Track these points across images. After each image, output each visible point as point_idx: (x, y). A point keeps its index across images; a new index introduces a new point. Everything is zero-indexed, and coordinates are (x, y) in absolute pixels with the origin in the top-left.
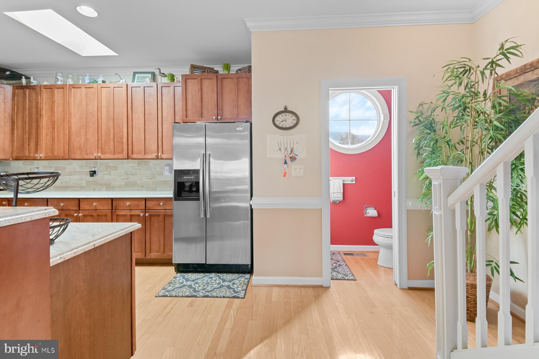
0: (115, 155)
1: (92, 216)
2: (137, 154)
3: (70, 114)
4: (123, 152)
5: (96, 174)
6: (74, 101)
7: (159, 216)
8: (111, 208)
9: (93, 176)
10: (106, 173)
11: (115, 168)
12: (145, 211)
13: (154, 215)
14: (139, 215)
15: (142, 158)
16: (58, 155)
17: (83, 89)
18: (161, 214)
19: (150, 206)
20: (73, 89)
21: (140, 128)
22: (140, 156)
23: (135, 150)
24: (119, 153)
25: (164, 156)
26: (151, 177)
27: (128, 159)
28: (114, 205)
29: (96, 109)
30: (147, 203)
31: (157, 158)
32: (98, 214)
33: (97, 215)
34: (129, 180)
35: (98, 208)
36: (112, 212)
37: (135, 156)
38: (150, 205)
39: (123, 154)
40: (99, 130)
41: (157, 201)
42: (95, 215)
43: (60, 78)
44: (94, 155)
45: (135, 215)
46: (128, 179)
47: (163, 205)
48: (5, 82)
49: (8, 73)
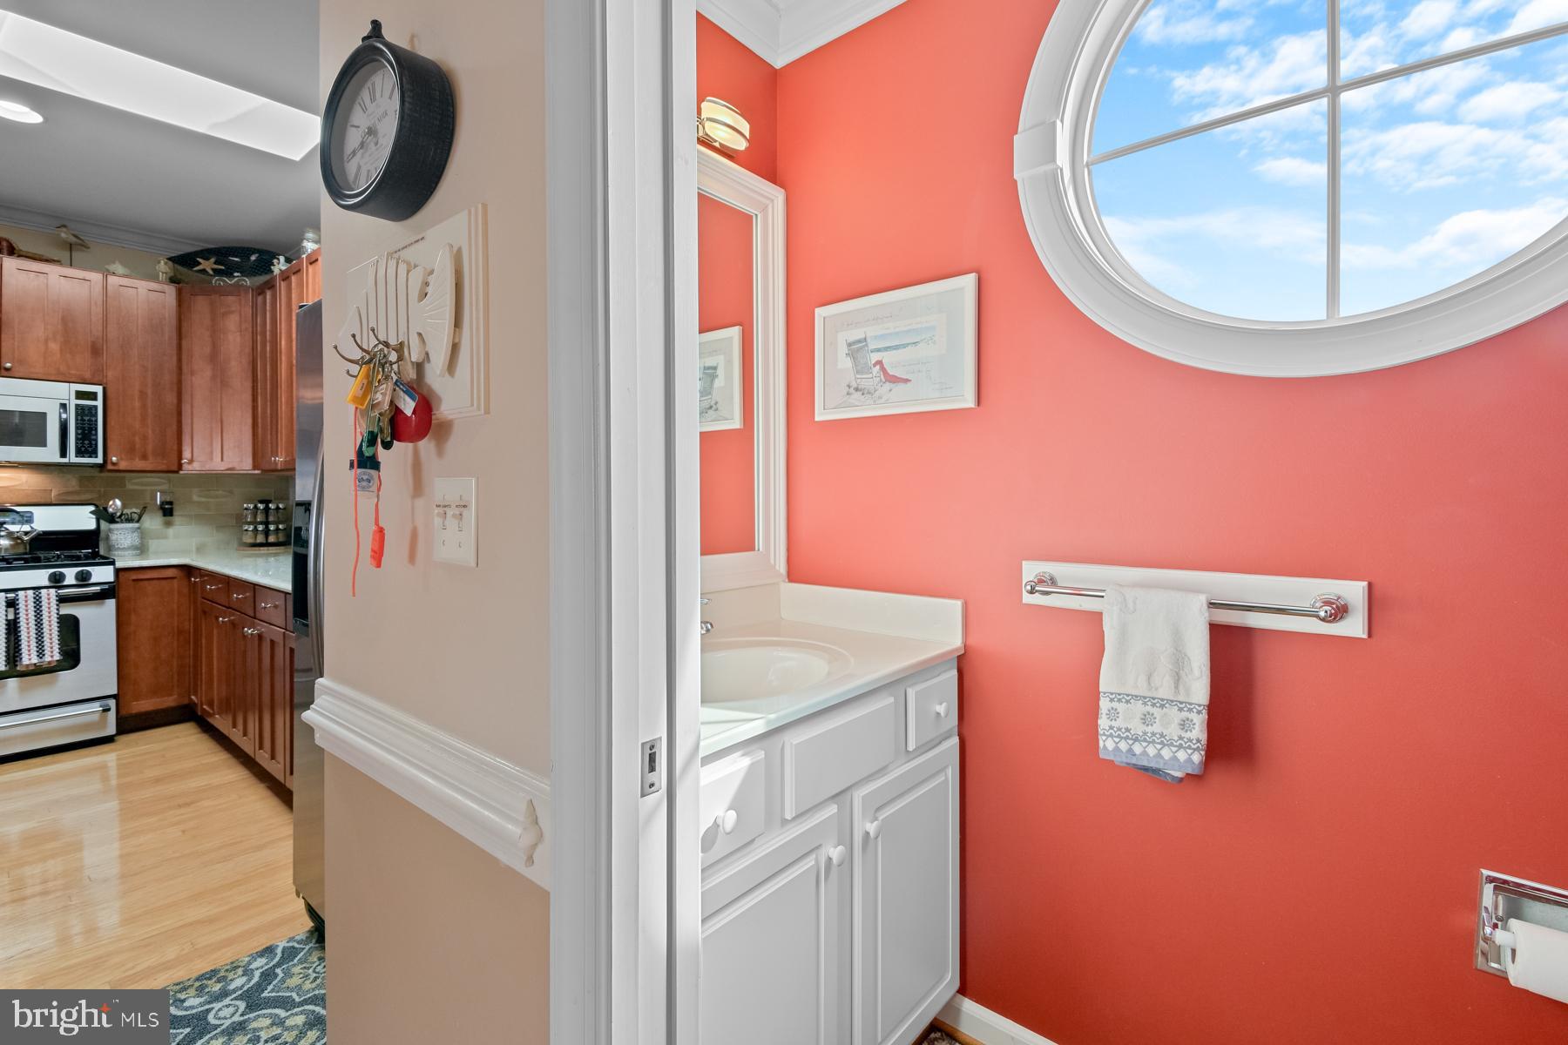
48: (248, 281)
49: (253, 258)
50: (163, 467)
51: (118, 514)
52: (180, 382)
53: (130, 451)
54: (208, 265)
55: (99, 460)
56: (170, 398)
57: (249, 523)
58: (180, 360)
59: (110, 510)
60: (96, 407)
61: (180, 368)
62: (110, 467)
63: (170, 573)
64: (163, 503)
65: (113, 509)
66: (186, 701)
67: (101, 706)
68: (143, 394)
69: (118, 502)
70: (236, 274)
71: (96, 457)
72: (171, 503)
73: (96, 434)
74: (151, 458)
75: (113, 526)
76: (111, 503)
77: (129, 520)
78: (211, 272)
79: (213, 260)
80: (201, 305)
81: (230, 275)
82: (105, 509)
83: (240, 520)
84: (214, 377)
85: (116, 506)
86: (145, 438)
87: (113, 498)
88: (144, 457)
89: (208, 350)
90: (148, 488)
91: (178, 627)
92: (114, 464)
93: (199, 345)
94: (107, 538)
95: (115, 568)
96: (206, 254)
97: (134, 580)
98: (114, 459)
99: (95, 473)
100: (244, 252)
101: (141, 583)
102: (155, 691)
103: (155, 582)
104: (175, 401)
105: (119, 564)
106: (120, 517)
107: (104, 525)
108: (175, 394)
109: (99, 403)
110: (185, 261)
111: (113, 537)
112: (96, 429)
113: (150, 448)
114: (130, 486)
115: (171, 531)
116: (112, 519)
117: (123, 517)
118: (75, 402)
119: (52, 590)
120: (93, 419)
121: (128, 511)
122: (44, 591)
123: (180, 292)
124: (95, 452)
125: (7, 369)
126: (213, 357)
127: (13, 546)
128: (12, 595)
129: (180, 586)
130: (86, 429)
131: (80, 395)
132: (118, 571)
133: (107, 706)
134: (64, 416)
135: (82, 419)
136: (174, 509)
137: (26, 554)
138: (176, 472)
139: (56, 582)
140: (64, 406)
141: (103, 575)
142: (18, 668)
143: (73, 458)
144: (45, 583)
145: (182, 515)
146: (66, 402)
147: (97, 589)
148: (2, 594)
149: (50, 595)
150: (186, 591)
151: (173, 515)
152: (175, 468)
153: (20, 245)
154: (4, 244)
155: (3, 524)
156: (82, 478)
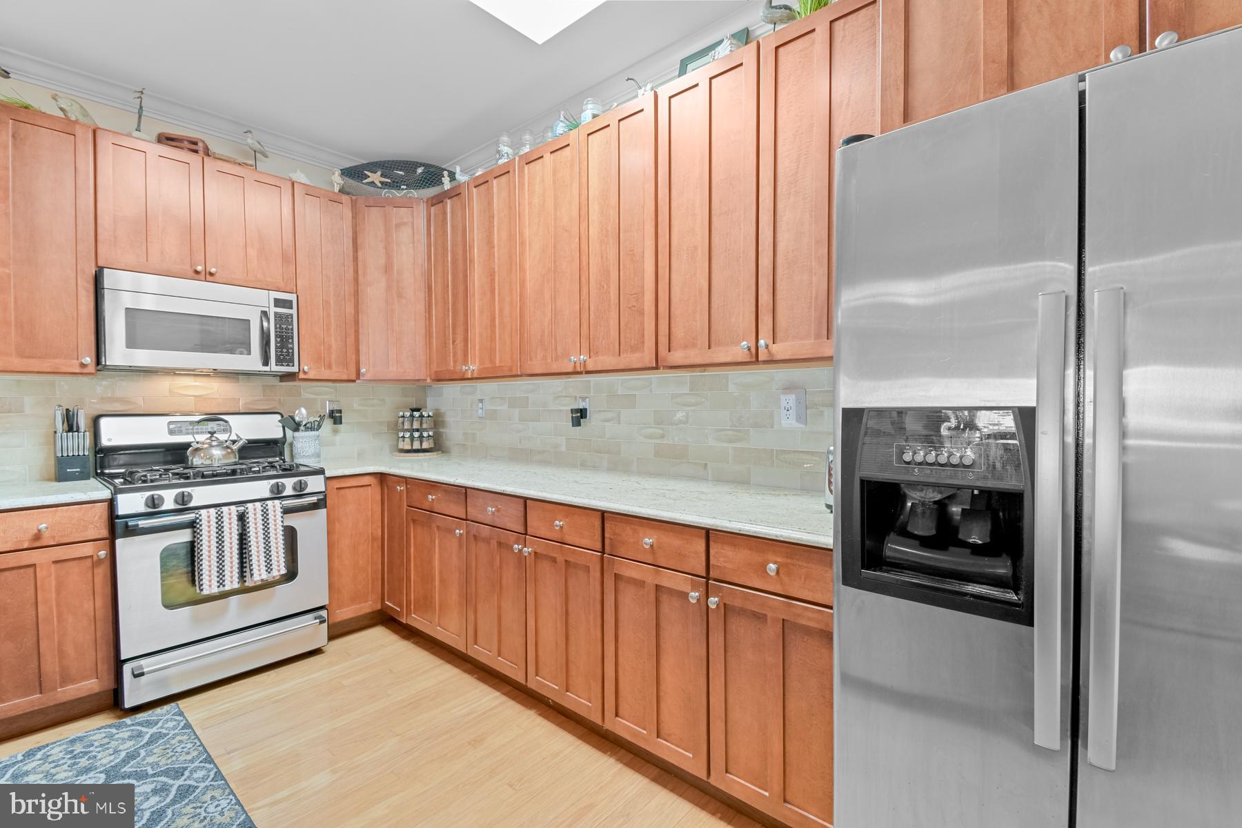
0: (621, 356)
1: (554, 560)
2: (686, 347)
3: (522, 243)
4: (643, 343)
5: (586, 417)
6: (530, 203)
7: (760, 618)
8: (598, 546)
9: (579, 424)
10: (609, 415)
11: (630, 401)
12: (707, 584)
13: (742, 612)
14: (684, 596)
15: (698, 361)
16: (502, 365)
17: (547, 156)
18: (770, 615)
19: (725, 568)
20: (526, 167)
21: (696, 248)
22: (694, 357)
23: (678, 332)
24: (634, 349)
25: (779, 350)
26: (730, 432)
27: (657, 368)
28: (607, 535)
29: (575, 213)
30: (712, 552)
31: (754, 360)
32: (569, 559)
33: (566, 561)
34: (665, 441)
35: (568, 539)
36: (602, 559)
37: (677, 357)
38: (725, 561)
39: (643, 351)
40: (583, 279)
41: (751, 549)
42: (560, 558)
43: (505, 149)
44: (570, 360)
45: (671, 591)
46: (662, 437)
47: (778, 572)
48: (415, 193)
49: (420, 170)
50: (345, 377)
51: (304, 423)
52: (356, 293)
53: (318, 360)
54: (376, 177)
55: (295, 369)
56: (350, 309)
57: (407, 430)
58: (356, 272)
59: (297, 419)
60: (292, 315)
61: (356, 280)
62: (301, 376)
63: (366, 480)
64: (332, 412)
65: (299, 417)
66: (379, 607)
67: (316, 619)
68: (326, 303)
69: (304, 411)
70: (402, 187)
71: (293, 366)
72: (340, 411)
73: (292, 343)
74: (334, 367)
75: (296, 434)
76: (297, 412)
77: (312, 429)
78: (380, 185)
79: (379, 173)
80: (374, 217)
81: (398, 188)
82: (292, 418)
83: (395, 428)
84: (389, 288)
85: (302, 414)
86: (330, 347)
87: (298, 408)
88: (330, 367)
89: (382, 261)
90: (319, 397)
91: (372, 533)
92: (305, 373)
93: (372, 257)
94: (291, 445)
95: (325, 477)
96: (373, 166)
97: (337, 489)
98: (306, 368)
99: (276, 381)
100: (410, 166)
101: (342, 491)
102: (355, 599)
103: (354, 489)
104: (353, 311)
105: (328, 474)
106: (305, 425)
107: (289, 433)
108: (353, 305)
109: (294, 311)
110: (354, 173)
111: (298, 445)
112: (292, 338)
113: (333, 357)
114: (306, 395)
115: (338, 438)
116: (296, 427)
117: (308, 425)
118: (273, 310)
119: (277, 502)
120: (290, 327)
121: (312, 419)
122: (269, 503)
123: (354, 205)
124: (292, 361)
125: (211, 274)
126: (388, 269)
127: (225, 456)
128: (241, 509)
129: (373, 493)
130: (284, 339)
131: (278, 303)
132: (328, 479)
133: (320, 617)
134: (265, 324)
135: (280, 328)
136: (341, 417)
137: (236, 464)
138: (353, 381)
139: (277, 493)
140: (265, 314)
141: (315, 484)
142: (247, 584)
143: (273, 367)
144: (267, 494)
145: (347, 423)
146: (267, 309)
147: (314, 499)
148: (233, 508)
149: (275, 507)
150: (378, 497)
151: (341, 423)
152: (353, 377)
153: (213, 148)
154: (200, 144)
155: (212, 433)
156: (265, 387)
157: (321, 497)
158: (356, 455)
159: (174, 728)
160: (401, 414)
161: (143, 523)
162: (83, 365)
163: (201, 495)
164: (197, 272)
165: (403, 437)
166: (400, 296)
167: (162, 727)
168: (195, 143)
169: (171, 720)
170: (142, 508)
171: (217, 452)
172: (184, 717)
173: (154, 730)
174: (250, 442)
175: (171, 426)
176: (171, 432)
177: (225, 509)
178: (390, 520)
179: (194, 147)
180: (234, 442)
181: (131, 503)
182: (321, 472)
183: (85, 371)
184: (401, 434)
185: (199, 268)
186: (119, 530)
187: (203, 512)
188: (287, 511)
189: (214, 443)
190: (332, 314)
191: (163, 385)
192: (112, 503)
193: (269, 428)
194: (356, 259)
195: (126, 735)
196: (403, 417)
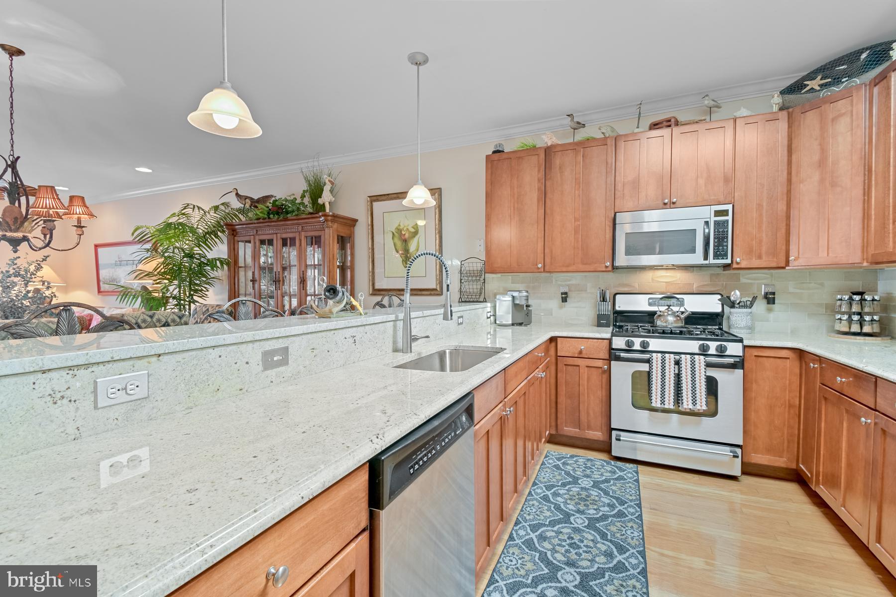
48: (859, 80)
49: (865, 56)
50: (774, 265)
51: (738, 302)
52: (789, 192)
53: (750, 252)
54: (814, 84)
55: (729, 261)
56: (782, 207)
57: (844, 313)
58: (789, 173)
59: (732, 298)
60: (727, 221)
61: (789, 180)
62: (735, 266)
63: (784, 354)
64: (766, 294)
65: (734, 297)
66: (794, 466)
67: (731, 452)
68: (760, 206)
69: (738, 293)
70: (844, 80)
71: (727, 259)
72: (774, 294)
73: (727, 242)
74: (764, 257)
75: (733, 310)
76: (733, 293)
77: (745, 306)
78: (818, 88)
79: (819, 77)
80: (811, 120)
81: (838, 83)
82: (729, 298)
83: (832, 310)
84: (822, 181)
85: (736, 295)
86: (761, 241)
87: (734, 289)
88: (760, 257)
89: (816, 157)
90: (756, 282)
91: (789, 401)
92: (738, 263)
93: (807, 154)
94: (729, 318)
95: (743, 345)
97: (755, 356)
98: (738, 260)
99: (720, 271)
100: (853, 56)
101: (760, 359)
102: (769, 450)
103: (772, 359)
104: (785, 208)
105: (746, 343)
106: (739, 304)
107: (727, 309)
108: (785, 203)
109: (730, 218)
110: (794, 88)
111: (733, 319)
112: (727, 237)
113: (764, 249)
114: (743, 280)
115: (772, 316)
116: (732, 305)
117: (741, 304)
118: (714, 219)
119: (702, 357)
120: (726, 230)
121: (744, 299)
122: (697, 357)
123: (790, 116)
124: (726, 255)
125: (674, 203)
126: (822, 163)
127: (675, 322)
128: (677, 357)
129: (792, 365)
130: (721, 238)
131: (718, 213)
132: (745, 347)
133: (735, 452)
134: (707, 231)
135: (719, 232)
136: (774, 298)
137: (682, 327)
138: (783, 268)
139: (704, 351)
140: (707, 223)
141: (735, 349)
142: (680, 408)
143: (711, 260)
144: (697, 351)
145: (781, 304)
146: (708, 220)
147: (731, 360)
148: (672, 355)
149: (700, 360)
150: (797, 371)
151: (774, 303)
152: (783, 265)
153: (681, 119)
154: (673, 120)
155: (669, 306)
156: (712, 275)
157: (737, 360)
158: (789, 332)
159: (630, 478)
160: (839, 297)
161: (623, 355)
162: (607, 267)
163: (655, 344)
164: (665, 204)
165: (840, 319)
166: (834, 185)
167: (625, 475)
168: (670, 121)
169: (631, 473)
170: (624, 347)
171: (671, 319)
172: (638, 475)
173: (621, 474)
174: (693, 313)
175: (651, 301)
176: (650, 304)
177: (667, 355)
178: (807, 392)
179: (669, 124)
180: (682, 313)
181: (619, 343)
182: (741, 341)
183: (607, 269)
184: (838, 316)
185: (666, 201)
186: (613, 357)
187: (654, 355)
188: (709, 365)
189: (670, 313)
190: (764, 214)
191: (648, 276)
192: (610, 341)
193: (711, 304)
194: (790, 163)
195: (609, 469)
196: (841, 300)
